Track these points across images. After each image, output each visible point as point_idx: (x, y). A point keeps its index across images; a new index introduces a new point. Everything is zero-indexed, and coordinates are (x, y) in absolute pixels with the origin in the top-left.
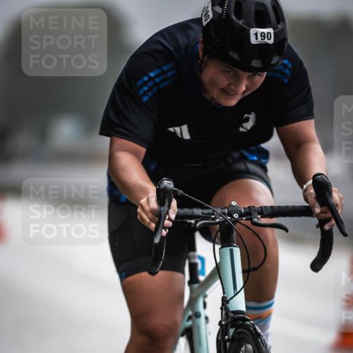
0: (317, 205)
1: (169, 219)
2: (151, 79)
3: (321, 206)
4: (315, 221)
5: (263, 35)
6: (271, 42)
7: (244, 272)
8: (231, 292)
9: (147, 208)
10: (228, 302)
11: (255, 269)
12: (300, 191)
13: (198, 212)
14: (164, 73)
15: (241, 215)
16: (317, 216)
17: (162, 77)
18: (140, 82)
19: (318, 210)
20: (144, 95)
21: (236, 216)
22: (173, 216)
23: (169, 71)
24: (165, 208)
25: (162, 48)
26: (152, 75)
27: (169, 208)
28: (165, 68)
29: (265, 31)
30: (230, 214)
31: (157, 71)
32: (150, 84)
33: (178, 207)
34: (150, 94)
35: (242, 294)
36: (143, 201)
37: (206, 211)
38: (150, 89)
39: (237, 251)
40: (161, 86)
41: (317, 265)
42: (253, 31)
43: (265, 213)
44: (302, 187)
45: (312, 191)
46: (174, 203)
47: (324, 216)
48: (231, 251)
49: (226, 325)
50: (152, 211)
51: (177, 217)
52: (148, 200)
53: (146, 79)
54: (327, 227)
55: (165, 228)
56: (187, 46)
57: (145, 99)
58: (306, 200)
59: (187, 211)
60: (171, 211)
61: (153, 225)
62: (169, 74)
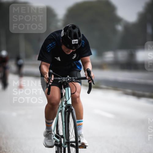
0: (88, 76)
1: (52, 80)
2: (50, 46)
3: (89, 77)
4: (87, 81)
5: (75, 42)
6: (77, 43)
7: (71, 94)
8: (67, 99)
9: (46, 78)
10: (67, 102)
11: (74, 93)
12: (85, 73)
13: (59, 78)
14: (53, 44)
15: (70, 79)
16: (88, 79)
17: (53, 46)
18: (47, 47)
19: (88, 78)
20: (49, 50)
21: (69, 79)
22: (53, 79)
23: (54, 44)
24: (50, 77)
25: (52, 38)
26: (50, 45)
27: (51, 77)
28: (53, 43)
29: (76, 40)
30: (67, 79)
31: (52, 44)
32: (50, 47)
33: (54, 77)
34: (50, 50)
35: (70, 99)
36: (45, 76)
37: (62, 78)
38: (50, 48)
39: (69, 89)
40: (53, 48)
41: (89, 92)
42: (73, 41)
43: (76, 79)
44: (85, 72)
45: (87, 73)
46: (53, 76)
47: (89, 79)
48: (68, 89)
49: (66, 108)
50: (47, 78)
51: (54, 80)
52: (46, 76)
53: (49, 46)
54: (90, 82)
55: (51, 83)
56: (59, 37)
57: (49, 51)
58: (85, 75)
59: (56, 78)
60: (52, 78)
61: (48, 82)
62: (55, 45)
